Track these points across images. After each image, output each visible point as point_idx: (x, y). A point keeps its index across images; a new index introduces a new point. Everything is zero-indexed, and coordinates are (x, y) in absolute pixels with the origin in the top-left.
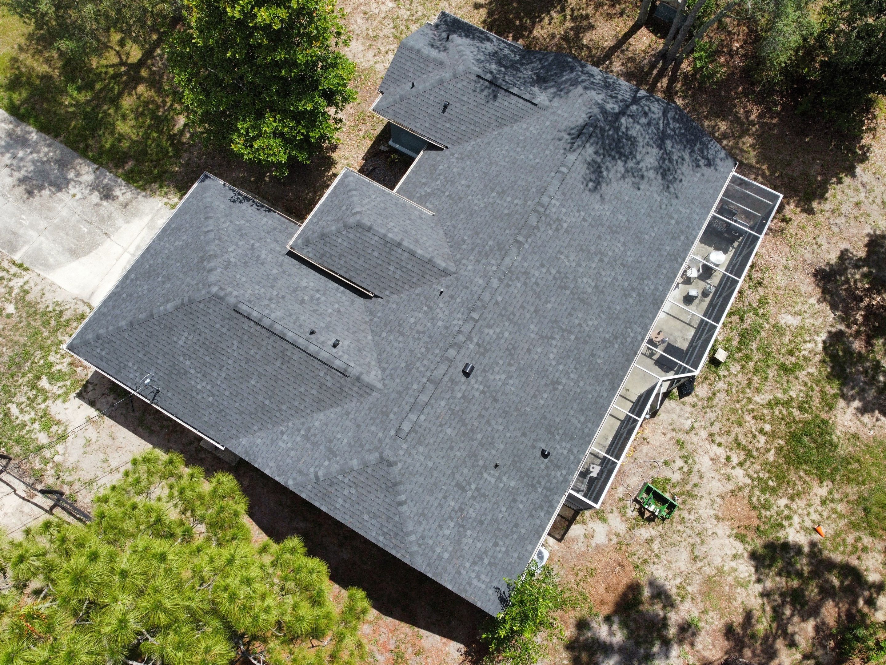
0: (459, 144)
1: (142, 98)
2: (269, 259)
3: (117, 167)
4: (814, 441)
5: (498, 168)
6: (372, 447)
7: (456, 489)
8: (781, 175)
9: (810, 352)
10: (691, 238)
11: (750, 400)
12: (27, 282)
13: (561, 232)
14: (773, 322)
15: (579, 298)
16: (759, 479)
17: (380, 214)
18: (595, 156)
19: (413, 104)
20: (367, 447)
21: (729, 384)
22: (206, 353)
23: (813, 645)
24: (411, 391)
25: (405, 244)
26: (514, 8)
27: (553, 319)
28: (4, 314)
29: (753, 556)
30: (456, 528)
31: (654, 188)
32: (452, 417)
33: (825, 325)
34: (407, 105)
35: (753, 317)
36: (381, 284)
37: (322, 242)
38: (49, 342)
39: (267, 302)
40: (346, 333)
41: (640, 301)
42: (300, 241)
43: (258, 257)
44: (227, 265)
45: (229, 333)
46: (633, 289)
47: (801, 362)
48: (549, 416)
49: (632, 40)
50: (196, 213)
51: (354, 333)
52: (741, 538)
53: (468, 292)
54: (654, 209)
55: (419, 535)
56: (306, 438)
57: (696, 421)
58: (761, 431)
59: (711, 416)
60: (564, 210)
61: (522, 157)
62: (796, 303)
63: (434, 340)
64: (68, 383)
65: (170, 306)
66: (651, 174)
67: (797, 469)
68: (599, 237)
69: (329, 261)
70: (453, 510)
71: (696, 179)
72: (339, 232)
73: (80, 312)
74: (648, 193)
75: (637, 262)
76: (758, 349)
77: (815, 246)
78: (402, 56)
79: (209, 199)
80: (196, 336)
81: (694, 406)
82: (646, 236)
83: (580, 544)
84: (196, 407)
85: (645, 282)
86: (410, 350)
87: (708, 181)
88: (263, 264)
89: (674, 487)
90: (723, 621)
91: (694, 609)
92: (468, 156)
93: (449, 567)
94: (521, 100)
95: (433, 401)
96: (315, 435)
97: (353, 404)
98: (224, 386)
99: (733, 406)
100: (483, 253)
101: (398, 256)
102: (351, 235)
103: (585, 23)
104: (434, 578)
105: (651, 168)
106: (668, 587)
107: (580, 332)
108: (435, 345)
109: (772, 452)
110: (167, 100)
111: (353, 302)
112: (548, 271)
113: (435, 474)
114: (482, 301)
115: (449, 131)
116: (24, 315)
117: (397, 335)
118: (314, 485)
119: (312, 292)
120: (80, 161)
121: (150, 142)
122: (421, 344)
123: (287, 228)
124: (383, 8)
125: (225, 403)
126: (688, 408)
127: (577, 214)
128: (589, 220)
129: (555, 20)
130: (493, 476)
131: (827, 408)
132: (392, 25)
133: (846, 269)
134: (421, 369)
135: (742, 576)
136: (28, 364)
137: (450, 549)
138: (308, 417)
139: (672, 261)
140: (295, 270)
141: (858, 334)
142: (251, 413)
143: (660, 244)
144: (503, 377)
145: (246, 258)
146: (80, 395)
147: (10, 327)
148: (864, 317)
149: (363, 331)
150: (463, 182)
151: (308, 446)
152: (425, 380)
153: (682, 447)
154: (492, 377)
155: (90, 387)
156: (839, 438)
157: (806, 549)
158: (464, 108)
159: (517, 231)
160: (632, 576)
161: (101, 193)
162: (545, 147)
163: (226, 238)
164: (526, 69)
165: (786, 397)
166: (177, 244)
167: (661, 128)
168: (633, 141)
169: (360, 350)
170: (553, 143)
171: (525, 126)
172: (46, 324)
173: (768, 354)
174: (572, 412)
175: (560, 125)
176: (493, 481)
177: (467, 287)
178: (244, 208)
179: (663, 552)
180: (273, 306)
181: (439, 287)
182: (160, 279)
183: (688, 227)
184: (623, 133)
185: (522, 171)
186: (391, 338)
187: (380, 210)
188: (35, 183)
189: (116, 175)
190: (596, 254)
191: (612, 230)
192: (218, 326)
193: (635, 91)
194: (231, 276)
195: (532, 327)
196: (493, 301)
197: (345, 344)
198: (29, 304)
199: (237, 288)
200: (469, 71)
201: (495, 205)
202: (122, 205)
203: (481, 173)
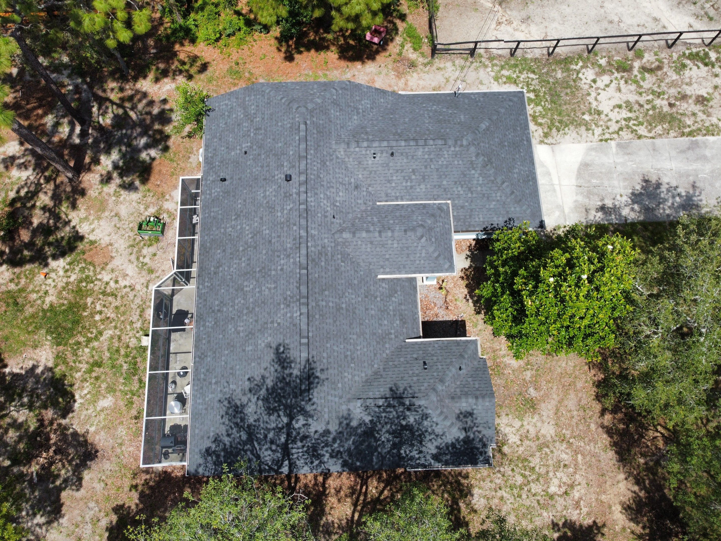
0: (397, 348)
2: (455, 189)
4: (63, 327)
5: (355, 331)
6: (315, 112)
7: (260, 126)
9: (83, 387)
12: (593, 134)
13: (282, 300)
14: (118, 393)
15: (249, 273)
16: (93, 282)
17: (407, 248)
18: (290, 371)
19: (451, 357)
20: (318, 111)
22: (444, 119)
23: (31, 215)
24: (313, 148)
25: (377, 234)
27: (258, 248)
29: (81, 238)
30: (249, 112)
31: (238, 391)
32: (282, 152)
33: (78, 414)
38: (549, 114)
40: (375, 169)
41: (211, 308)
43: (462, 187)
44: (472, 165)
45: (439, 130)
46: (219, 311)
47: (87, 376)
48: (232, 199)
50: (523, 195)
51: (371, 172)
52: (92, 243)
53: (316, 222)
54: (231, 376)
56: (357, 109)
57: (147, 292)
58: (100, 312)
59: (138, 301)
60: (289, 315)
61: (342, 346)
62: (104, 419)
63: (319, 184)
66: (245, 400)
67: (70, 303)
68: (256, 321)
70: (256, 118)
71: (212, 429)
72: (424, 221)
73: (550, 138)
74: (240, 383)
75: (224, 330)
76: (121, 366)
77: (104, 477)
78: (486, 389)
79: (524, 208)
80: (456, 122)
82: (226, 352)
85: (213, 323)
86: (330, 174)
87: (202, 437)
88: (456, 183)
89: (145, 245)
90: (88, 194)
91: (107, 191)
92: (384, 338)
95: (297, 149)
96: (352, 111)
98: (422, 112)
99: (125, 316)
100: (324, 254)
101: (376, 227)
105: (247, 404)
106: (126, 192)
107: (238, 256)
108: (316, 180)
109: (89, 305)
112: (276, 270)
114: (304, 218)
116: (576, 119)
117: (344, 182)
119: (413, 184)
120: (642, 218)
122: (325, 179)
125: (415, 107)
127: (279, 321)
128: (269, 325)
131: (61, 354)
133: (74, 474)
134: (315, 163)
135: (85, 223)
136: (549, 99)
137: (247, 103)
139: (202, 354)
140: (435, 193)
141: (51, 423)
142: (397, 109)
143: (215, 357)
144: (268, 193)
145: (467, 179)
147: (577, 108)
148: (48, 440)
149: (367, 178)
150: (373, 312)
151: (352, 104)
152: (308, 157)
153: (148, 270)
154: (274, 187)
156: (47, 340)
157: (50, 260)
158: (411, 372)
159: (310, 277)
160: (149, 185)
161: (608, 208)
162: (330, 360)
163: (489, 185)
164: (388, 441)
165: (91, 345)
166: (517, 170)
167: (256, 443)
168: (270, 411)
169: (360, 163)
170: (326, 365)
171: (357, 378)
172: (560, 122)
173: (113, 367)
174: (220, 212)
175: (330, 386)
176: (244, 146)
177: (319, 225)
178: (501, 219)
179: (137, 207)
180: (426, 156)
181: (338, 221)
182: (506, 144)
183: (202, 388)
184: (280, 410)
185: (335, 333)
186: (347, 179)
187: (410, 252)
188: (651, 189)
189: (611, 224)
190: (253, 308)
191: (251, 334)
192: (448, 130)
193: (292, 465)
194: (465, 159)
195: (267, 232)
196: (298, 223)
197: (371, 161)
198: (580, 125)
199: (454, 153)
200: (426, 397)
201: (337, 296)
202: (589, 209)
203: (364, 323)
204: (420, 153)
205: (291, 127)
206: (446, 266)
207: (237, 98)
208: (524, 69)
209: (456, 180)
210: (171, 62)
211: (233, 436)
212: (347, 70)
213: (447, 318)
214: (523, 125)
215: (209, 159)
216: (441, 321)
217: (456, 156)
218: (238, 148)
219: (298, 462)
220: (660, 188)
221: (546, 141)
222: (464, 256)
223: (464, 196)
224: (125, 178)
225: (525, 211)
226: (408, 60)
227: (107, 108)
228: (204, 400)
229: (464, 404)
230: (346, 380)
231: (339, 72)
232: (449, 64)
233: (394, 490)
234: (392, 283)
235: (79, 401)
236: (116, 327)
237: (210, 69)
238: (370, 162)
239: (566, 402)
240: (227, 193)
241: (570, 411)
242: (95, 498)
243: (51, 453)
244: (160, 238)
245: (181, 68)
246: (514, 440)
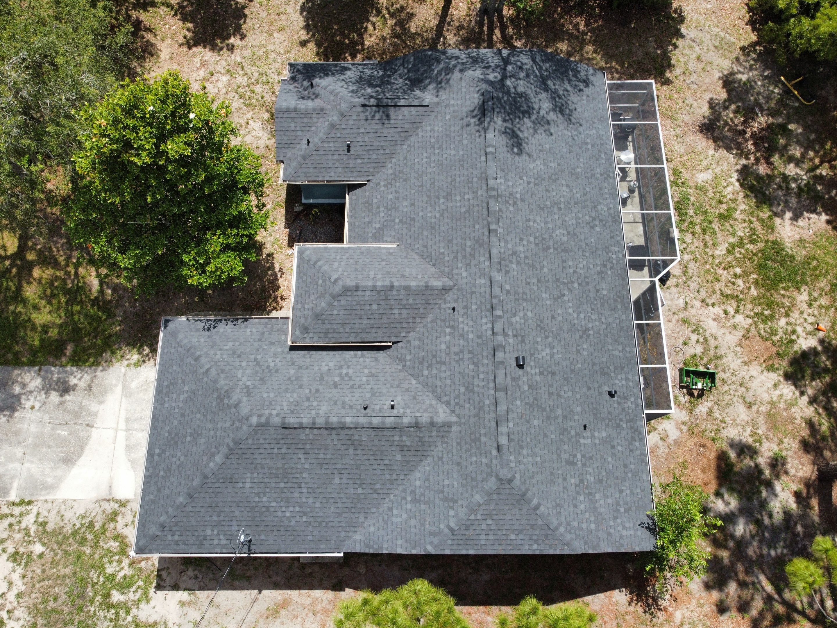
0: (378, 172)
1: (43, 281)
3: (58, 357)
4: (776, 261)
5: (429, 176)
6: (484, 475)
7: (568, 467)
8: (630, 65)
9: (733, 194)
10: (608, 152)
11: (713, 257)
12: (38, 514)
13: (519, 203)
14: (693, 185)
15: (562, 251)
16: (756, 314)
17: (356, 270)
18: (505, 125)
19: (317, 158)
20: (479, 478)
21: (692, 253)
22: (278, 480)
24: (486, 408)
25: (396, 284)
26: (336, 30)
27: (554, 279)
28: (35, 557)
29: (787, 377)
30: (587, 499)
31: (561, 127)
32: (531, 409)
33: (731, 167)
34: (312, 162)
35: (677, 189)
36: (394, 330)
37: (320, 322)
38: (97, 556)
40: (392, 390)
41: (604, 225)
42: (298, 333)
43: (268, 367)
44: (248, 391)
45: (290, 451)
46: (594, 219)
47: (732, 205)
48: (597, 361)
49: (451, 11)
50: (182, 360)
51: (398, 386)
52: (771, 368)
53: (478, 296)
54: (571, 144)
55: (564, 524)
56: (415, 501)
57: (686, 297)
58: (736, 276)
59: (694, 286)
60: (510, 184)
61: (445, 156)
62: (701, 161)
63: (475, 353)
64: (140, 583)
65: (219, 459)
66: (552, 116)
67: (777, 290)
68: (548, 191)
69: (336, 335)
70: (576, 485)
71: (585, 102)
72: (330, 305)
73: (109, 511)
74: (560, 133)
75: (585, 195)
76: (695, 213)
77: (688, 108)
78: (282, 120)
79: (185, 341)
80: (260, 470)
81: (677, 286)
83: (662, 448)
84: (295, 533)
85: (599, 207)
86: (460, 373)
87: (594, 99)
88: (277, 371)
89: (702, 359)
90: (797, 441)
91: (772, 445)
92: (394, 179)
93: (600, 534)
94: (413, 108)
95: (510, 406)
96: (423, 494)
97: (440, 448)
98: (311, 500)
99: (705, 269)
100: (468, 255)
101: (396, 298)
102: (343, 302)
103: (404, 15)
104: (595, 552)
105: (550, 111)
106: (745, 440)
107: (578, 278)
108: (480, 357)
109: (753, 288)
110: (69, 269)
111: (377, 359)
112: (529, 242)
113: (547, 464)
114: (495, 297)
115: (362, 165)
116: (56, 547)
117: (438, 366)
118: (453, 537)
119: (338, 371)
120: (17, 372)
121: (76, 318)
122: (467, 362)
123: (272, 327)
124: (220, 85)
125: (321, 514)
126: (674, 290)
127: (521, 181)
128: (532, 180)
129: (377, 24)
130: (587, 438)
131: (770, 231)
132: (237, 96)
133: (720, 113)
134: (482, 384)
135: (789, 398)
136: (89, 589)
137: (592, 519)
138: (405, 482)
139: (606, 178)
140: (308, 360)
141: (757, 160)
142: (349, 509)
143: (592, 170)
144: (548, 351)
145: (259, 375)
146: (159, 587)
147: (49, 565)
148: (755, 144)
149: (404, 380)
150: (405, 203)
151: (423, 507)
152: (492, 392)
153: (689, 324)
154: (540, 357)
155: (164, 574)
156: (791, 248)
157: (819, 348)
158: (366, 139)
159: (485, 222)
160: (715, 448)
161: (58, 390)
162: (460, 138)
163: (228, 367)
164: (395, 79)
165: (737, 239)
166: (182, 398)
167: (538, 74)
168: (524, 96)
169: (414, 398)
170: (464, 132)
171: (428, 129)
172: (83, 541)
173: (705, 213)
174: (610, 347)
175: (460, 113)
176: (589, 441)
177: (474, 292)
178: (221, 331)
179: (724, 415)
180: (315, 404)
181: (448, 305)
182: (188, 439)
183: (602, 144)
184: (514, 93)
185: (453, 168)
186: (434, 372)
187: (353, 266)
189: (62, 366)
190: (553, 206)
191: (553, 179)
192: (276, 451)
193: (499, 54)
194: (258, 399)
195: (544, 296)
196: (504, 292)
197: (398, 400)
198: (54, 533)
199: (273, 407)
200: (352, 105)
201: (449, 209)
202: (85, 389)
203: (417, 188)
204: (324, 407)
205: (521, 447)
206: (308, 252)
207: (609, 534)
209: (276, 375)
214: (153, 481)
217: (270, 403)
219: (493, 55)
221: (117, 506)
224: (752, 464)
225: (186, 337)
229: (311, 105)
230: (440, 124)
235: (734, 181)
240: (604, 373)
244: (682, 365)
246: (255, 124)
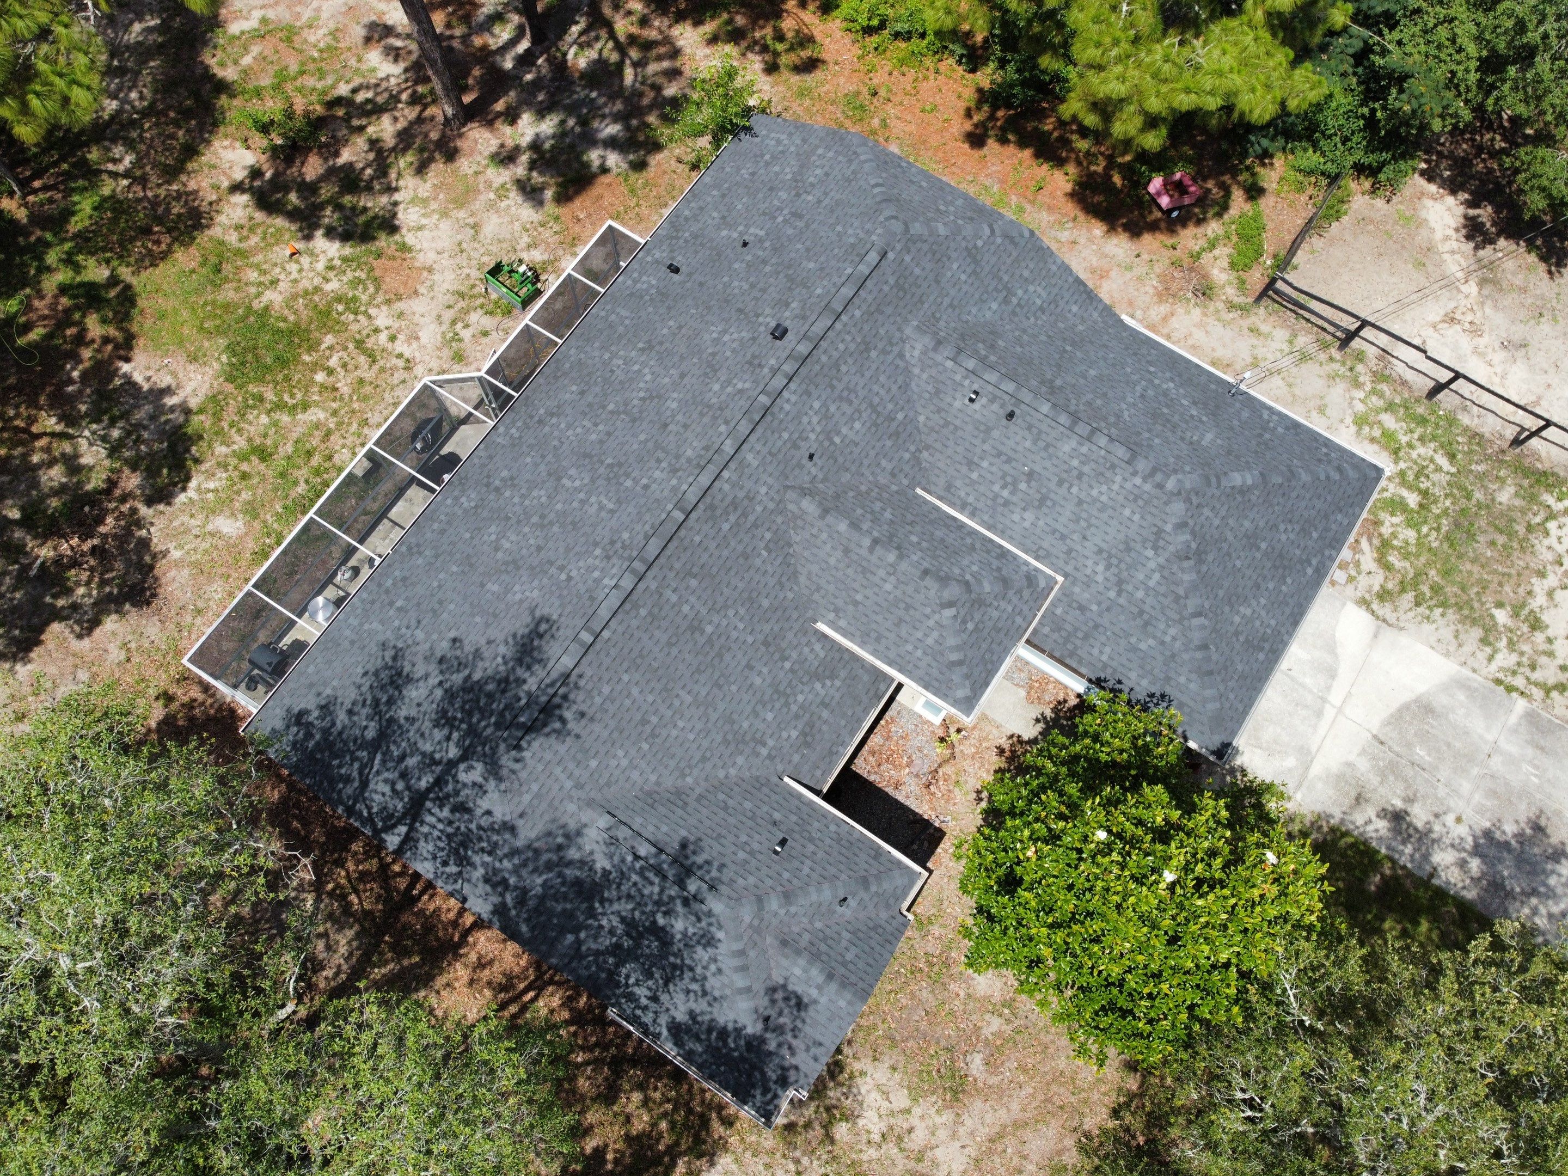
0: (757, 778)
2: (1090, 563)
4: (257, 357)
5: (695, 689)
6: (919, 245)
7: (804, 212)
9: (214, 475)
12: (1491, 658)
13: (606, 541)
15: (591, 457)
16: (356, 314)
20: (926, 247)
23: (347, 141)
24: (864, 308)
25: (867, 542)
27: (638, 423)
29: (392, 229)
30: (805, 177)
31: (422, 648)
32: (806, 280)
33: (173, 513)
34: (855, 868)
35: (283, 529)
36: (905, 500)
38: (1423, 559)
39: (1086, 469)
40: (958, 423)
41: (488, 477)
43: (1108, 568)
44: (1157, 539)
45: (1139, 430)
46: (497, 490)
47: (233, 461)
48: (662, 310)
50: (1225, 667)
51: (946, 424)
52: (404, 248)
53: (770, 444)
54: (431, 615)
56: (1010, 292)
58: (331, 372)
60: (596, 574)
61: (650, 698)
62: (206, 551)
63: (827, 380)
66: (420, 670)
67: (297, 324)
68: (539, 549)
70: (809, 193)
71: (335, 683)
72: (978, 580)
73: (1388, 606)
74: (435, 637)
75: (480, 529)
76: (296, 483)
77: (133, 645)
78: (863, 976)
79: (1209, 693)
80: (1188, 438)
82: (454, 569)
85: (473, 504)
86: (863, 376)
87: (311, 685)
88: (1100, 551)
89: (481, 306)
90: (457, 164)
91: (491, 177)
92: (743, 741)
95: (833, 290)
96: (996, 289)
99: (363, 405)
100: (739, 512)
101: (877, 528)
102: (957, 571)
105: (418, 680)
106: (520, 199)
107: (598, 416)
108: (826, 370)
109: (323, 347)
112: (637, 481)
114: (751, 420)
116: (1476, 605)
117: (880, 409)
118: (995, 223)
119: (1014, 499)
120: (1469, 895)
122: (846, 379)
125: (1129, 361)
127: (574, 573)
128: (553, 570)
130: (751, 235)
131: (221, 397)
134: (848, 338)
135: (417, 209)
136: (1444, 529)
137: (814, 158)
139: (418, 545)
140: (1045, 544)
141: (123, 499)
142: (1092, 342)
143: (432, 564)
144: (726, 338)
145: (1128, 560)
147: (1494, 586)
148: (100, 522)
149: (932, 429)
150: (758, 681)
151: (1006, 278)
152: (843, 317)
153: (457, 353)
154: (744, 334)
157: (319, 233)
158: (744, 838)
159: (682, 533)
160: (564, 211)
161: (1410, 825)
162: (608, 705)
163: (1166, 602)
164: (612, 932)
165: (276, 415)
167: (379, 757)
168: (443, 719)
169: (938, 392)
170: (594, 709)
171: (635, 775)
172: (1436, 589)
173: (283, 475)
174: (627, 322)
175: (573, 751)
176: (752, 230)
177: (770, 453)
178: (1144, 683)
179: (517, 234)
180: (1075, 463)
181: (814, 471)
182: (1263, 546)
183: (373, 602)
184: (458, 729)
185: (655, 665)
186: (890, 406)
187: (908, 618)
188: (1536, 850)
189: (1394, 862)
190: (551, 523)
191: (514, 564)
192: (1157, 441)
193: (409, 841)
194: (1149, 517)
195: (674, 405)
196: (733, 424)
197: (960, 402)
198: (1474, 622)
199: (1136, 491)
200: (732, 903)
201: (710, 603)
202: (1367, 801)
203: (725, 688)
204: (1067, 448)
205: (853, 245)
206: (960, 693)
207: (804, 140)
208: (1434, 438)
209: (1104, 546)
210: (761, 22)
211: (355, 718)
212: (1070, 225)
213: (913, 804)
215: (681, 219)
216: (897, 802)
217: (1135, 500)
218: (741, 228)
219: (422, 844)
220: (1558, 862)
222: (1036, 713)
223: (1101, 589)
224: (535, 174)
225: (1205, 701)
226: (1205, 277)
227: (597, 39)
228: (361, 625)
229: (797, 971)
230: (614, 763)
231: (1052, 219)
232: (1281, 334)
233: (580, 1042)
234: (837, 656)
235: (191, 493)
236: (335, 413)
237: (818, 75)
238: (957, 404)
239: (1028, 1134)
240: (663, 295)
241: (1025, 1157)
242: (94, 669)
243: (86, 546)
244: (516, 312)
245: (770, 42)
246: (870, 1126)
